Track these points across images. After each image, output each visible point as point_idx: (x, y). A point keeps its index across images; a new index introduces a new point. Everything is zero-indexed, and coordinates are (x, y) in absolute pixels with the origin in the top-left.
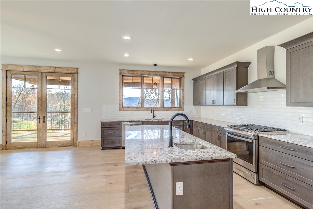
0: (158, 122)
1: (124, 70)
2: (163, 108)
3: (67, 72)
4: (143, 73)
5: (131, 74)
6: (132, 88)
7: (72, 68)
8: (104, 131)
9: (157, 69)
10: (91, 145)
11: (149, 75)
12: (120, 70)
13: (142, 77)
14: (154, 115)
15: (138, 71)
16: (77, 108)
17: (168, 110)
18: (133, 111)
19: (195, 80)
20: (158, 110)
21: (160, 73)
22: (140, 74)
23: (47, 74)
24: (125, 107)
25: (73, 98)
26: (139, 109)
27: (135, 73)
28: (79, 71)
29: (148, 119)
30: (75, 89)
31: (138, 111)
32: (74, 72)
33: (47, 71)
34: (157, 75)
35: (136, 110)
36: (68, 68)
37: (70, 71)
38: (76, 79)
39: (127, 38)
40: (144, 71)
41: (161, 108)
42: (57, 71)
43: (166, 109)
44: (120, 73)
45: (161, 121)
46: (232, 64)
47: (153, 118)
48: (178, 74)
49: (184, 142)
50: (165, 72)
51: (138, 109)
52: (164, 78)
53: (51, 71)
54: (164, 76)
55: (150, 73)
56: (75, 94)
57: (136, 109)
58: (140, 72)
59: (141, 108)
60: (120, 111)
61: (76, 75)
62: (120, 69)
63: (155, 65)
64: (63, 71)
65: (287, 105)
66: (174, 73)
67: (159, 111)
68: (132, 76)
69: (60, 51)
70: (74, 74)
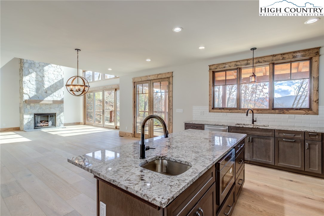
0: (253, 129)
1: (214, 65)
3: (165, 77)
4: (238, 63)
5: (222, 68)
7: (168, 73)
9: (257, 54)
11: (247, 64)
12: (210, 66)
13: (239, 70)
14: (255, 120)
15: (231, 62)
16: (172, 109)
17: (281, 112)
18: (225, 113)
20: (261, 113)
21: (266, 59)
22: (235, 66)
23: (154, 81)
25: (170, 100)
26: (233, 111)
27: (227, 66)
28: (174, 74)
29: (244, 124)
30: (171, 91)
31: (231, 114)
32: (170, 76)
33: (153, 79)
34: (261, 63)
35: (228, 112)
37: (167, 76)
38: (171, 83)
39: (177, 30)
40: (239, 61)
41: (269, 109)
42: (159, 77)
43: (277, 111)
44: (210, 69)
45: (258, 128)
47: (253, 123)
48: (303, 53)
50: (274, 56)
51: (231, 111)
52: (273, 64)
53: (155, 78)
54: (276, 62)
56: (170, 96)
57: (228, 111)
58: (234, 63)
59: (238, 109)
60: (209, 112)
61: (171, 78)
62: (210, 65)
63: (253, 49)
64: (163, 77)
67: (264, 114)
68: (225, 71)
69: (150, 60)
70: (169, 78)
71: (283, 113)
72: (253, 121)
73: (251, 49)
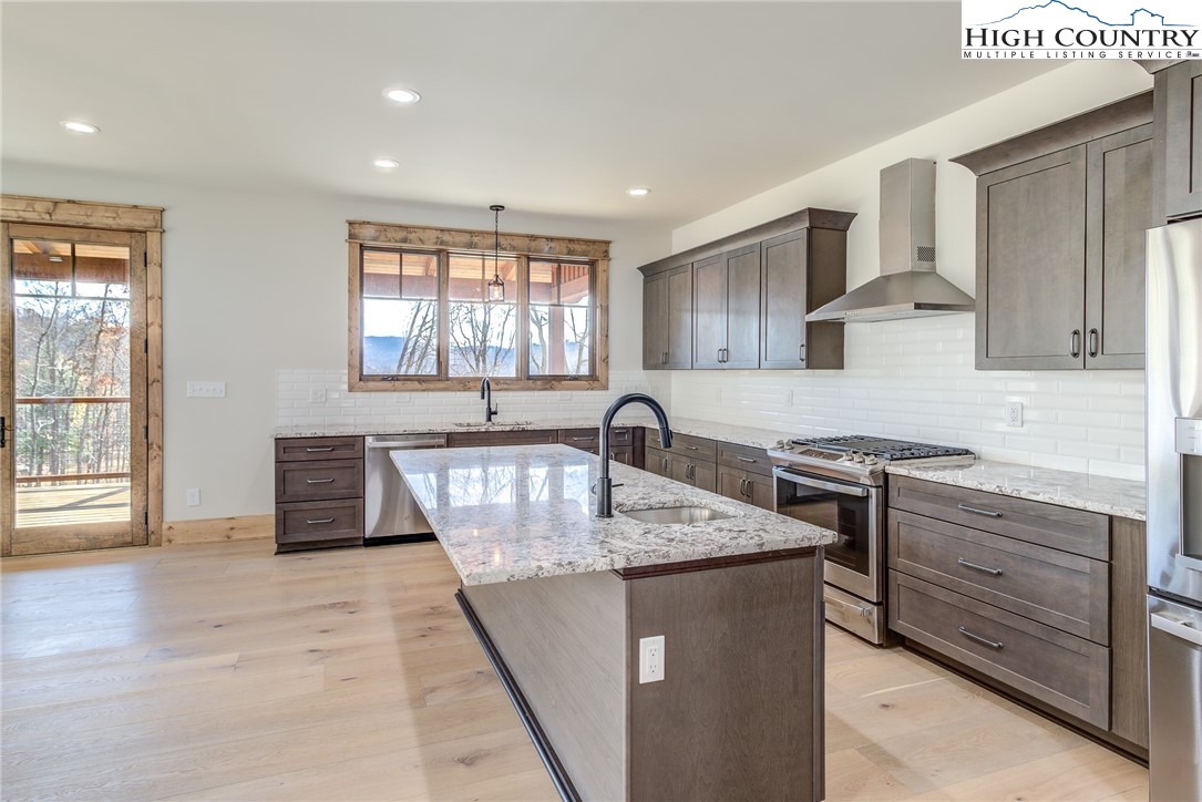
0: (511, 435)
1: (368, 223)
2: (529, 380)
3: (111, 223)
4: (446, 237)
5: (396, 241)
6: (401, 299)
7: (136, 207)
8: (288, 475)
9: (506, 226)
10: (228, 538)
11: (471, 245)
12: (351, 223)
13: (442, 255)
14: (493, 410)
15: (424, 228)
16: (161, 381)
17: (548, 386)
18: (407, 394)
19: (651, 272)
20: (506, 390)
21: (516, 242)
22: (436, 243)
23: (15, 230)
24: (373, 378)
25: (143, 337)
26: (432, 386)
27: (412, 236)
28: (169, 220)
29: (469, 425)
30: (152, 298)
31: (426, 394)
32: (146, 224)
33: (12, 215)
34: (505, 249)
35: (417, 390)
36: (117, 207)
37: (126, 221)
38: (153, 256)
39: (401, 96)
40: (449, 231)
41: (518, 379)
42: (60, 216)
43: (539, 383)
44: (352, 236)
45: (523, 430)
46: (792, 215)
47: (489, 419)
48: (584, 247)
49: (646, 501)
50: (533, 238)
51: (425, 385)
52: (529, 259)
53: (32, 216)
54: (532, 255)
55: (475, 239)
56: (149, 321)
57: (416, 385)
58: (434, 234)
59: (441, 379)
60: (350, 391)
61: (153, 238)
62: (352, 218)
63: (497, 208)
64: (95, 221)
65: (979, 367)
66: (571, 240)
67: (511, 393)
68: (401, 251)
69: (89, 130)
70: (145, 232)
71: (552, 388)
72: (491, 413)
73: (491, 207)
